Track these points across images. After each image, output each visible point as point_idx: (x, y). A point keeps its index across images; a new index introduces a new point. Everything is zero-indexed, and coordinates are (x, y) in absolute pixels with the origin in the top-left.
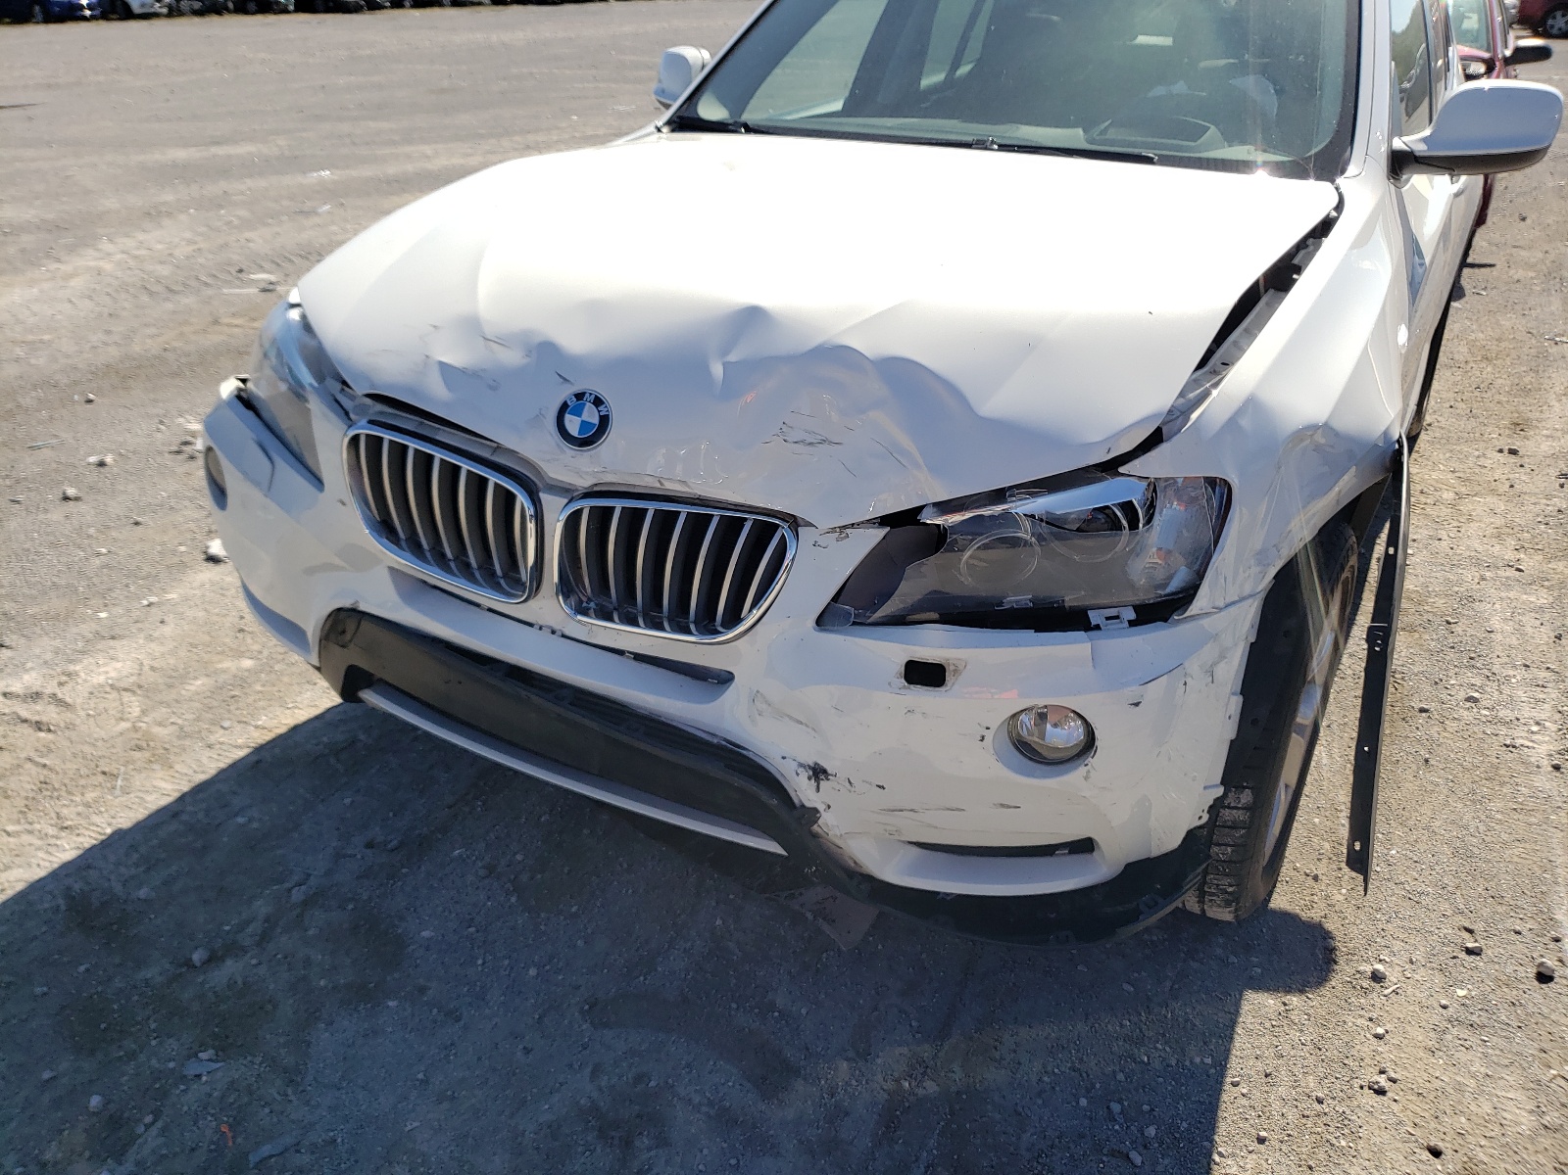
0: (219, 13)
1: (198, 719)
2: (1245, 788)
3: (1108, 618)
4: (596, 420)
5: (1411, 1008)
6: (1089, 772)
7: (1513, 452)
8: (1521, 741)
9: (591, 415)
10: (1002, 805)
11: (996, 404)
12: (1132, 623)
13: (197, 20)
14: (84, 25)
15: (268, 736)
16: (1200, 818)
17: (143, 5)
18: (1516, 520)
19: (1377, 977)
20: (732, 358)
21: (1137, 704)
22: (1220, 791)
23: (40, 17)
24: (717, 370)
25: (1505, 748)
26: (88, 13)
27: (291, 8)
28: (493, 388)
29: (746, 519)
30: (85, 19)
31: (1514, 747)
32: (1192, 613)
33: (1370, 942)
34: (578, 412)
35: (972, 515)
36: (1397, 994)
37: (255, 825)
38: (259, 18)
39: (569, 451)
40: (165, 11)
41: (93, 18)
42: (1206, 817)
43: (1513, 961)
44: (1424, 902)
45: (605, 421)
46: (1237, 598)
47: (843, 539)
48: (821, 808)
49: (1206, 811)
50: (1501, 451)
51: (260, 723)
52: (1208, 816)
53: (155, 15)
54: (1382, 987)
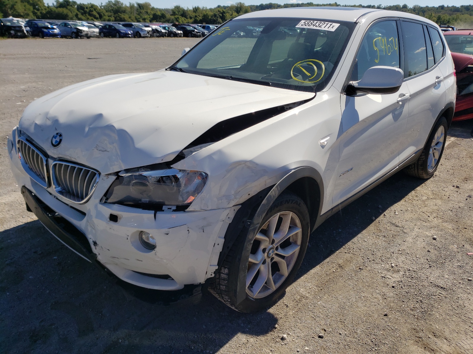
0: (163, 37)
1: (19, 214)
2: (226, 268)
3: (168, 209)
4: (58, 140)
5: (287, 350)
6: (155, 253)
7: (457, 187)
8: (388, 276)
9: (58, 139)
10: (138, 260)
11: (140, 144)
12: (174, 211)
13: (157, 38)
14: (128, 39)
15: (32, 220)
16: (211, 275)
17: (144, 34)
18: (442, 208)
19: (283, 339)
20: (91, 127)
21: (167, 234)
22: (217, 267)
23: (118, 36)
24: (87, 129)
25: (381, 278)
26: (130, 36)
27: (182, 36)
28: (42, 130)
29: (90, 171)
30: (130, 37)
31: (384, 278)
32: (190, 210)
33: (290, 327)
34: (55, 138)
35: (130, 174)
36: (286, 345)
37: (12, 243)
38: (173, 38)
39: (52, 148)
40: (149, 36)
41: (132, 37)
42: (213, 275)
43: (332, 342)
44: (317, 320)
45: (61, 140)
46: (216, 208)
47: (108, 178)
48: (97, 254)
49: (213, 273)
50: (454, 186)
51: (32, 217)
52: (214, 274)
53: (147, 37)
54: (283, 342)
